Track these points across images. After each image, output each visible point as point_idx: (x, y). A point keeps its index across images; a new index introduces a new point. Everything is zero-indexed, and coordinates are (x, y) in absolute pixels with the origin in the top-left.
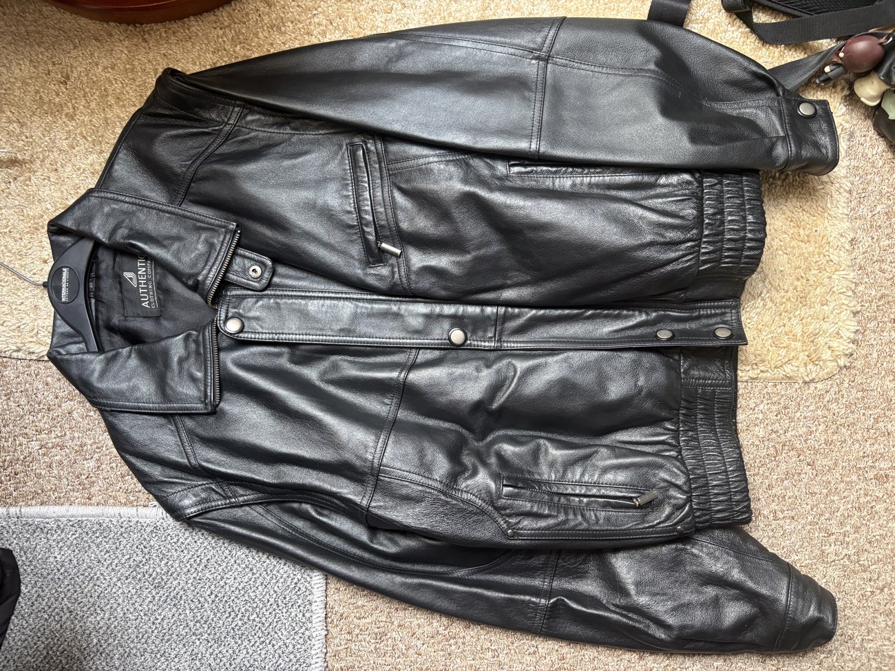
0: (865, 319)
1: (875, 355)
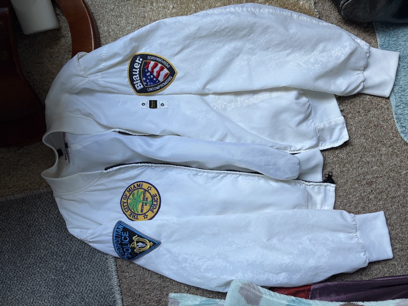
1: (354, 129)
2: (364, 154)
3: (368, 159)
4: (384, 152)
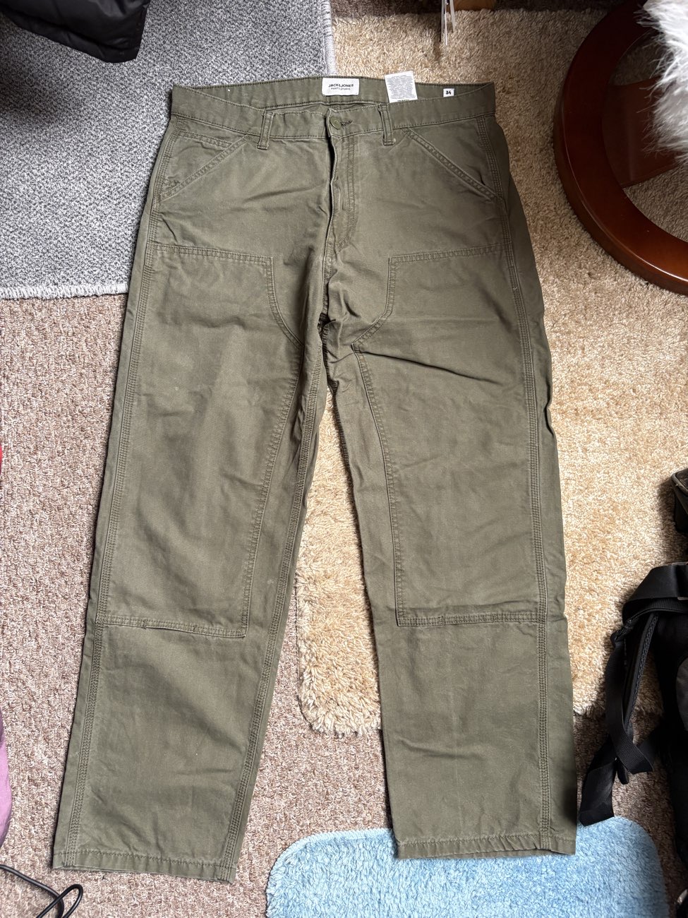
0: (357, 743)
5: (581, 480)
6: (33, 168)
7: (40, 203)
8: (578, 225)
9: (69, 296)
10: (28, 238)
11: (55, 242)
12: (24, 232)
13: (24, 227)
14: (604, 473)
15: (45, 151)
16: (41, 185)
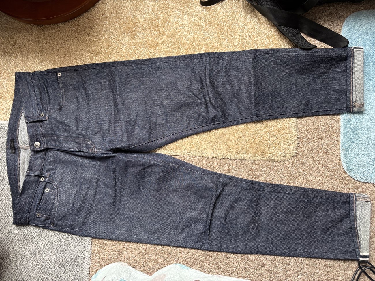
0: (302, 137)
2: (310, 173)
3: (312, 178)
4: (326, 175)
5: (195, 28)
6: (29, 265)
7: (45, 263)
8: (80, 18)
9: (91, 252)
10: (61, 270)
11: (64, 257)
12: (58, 271)
13: (56, 271)
14: (193, 18)
15: (21, 258)
16: (37, 262)
